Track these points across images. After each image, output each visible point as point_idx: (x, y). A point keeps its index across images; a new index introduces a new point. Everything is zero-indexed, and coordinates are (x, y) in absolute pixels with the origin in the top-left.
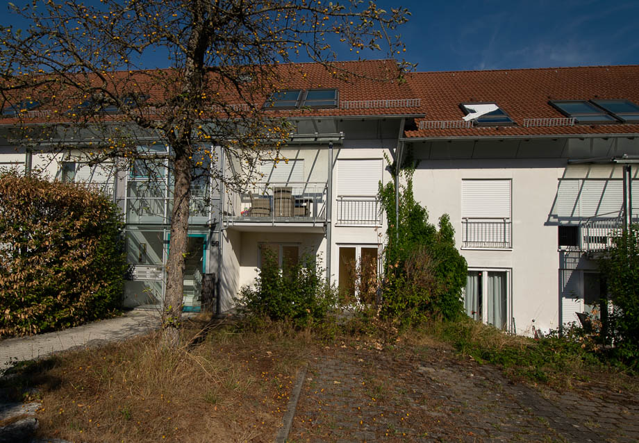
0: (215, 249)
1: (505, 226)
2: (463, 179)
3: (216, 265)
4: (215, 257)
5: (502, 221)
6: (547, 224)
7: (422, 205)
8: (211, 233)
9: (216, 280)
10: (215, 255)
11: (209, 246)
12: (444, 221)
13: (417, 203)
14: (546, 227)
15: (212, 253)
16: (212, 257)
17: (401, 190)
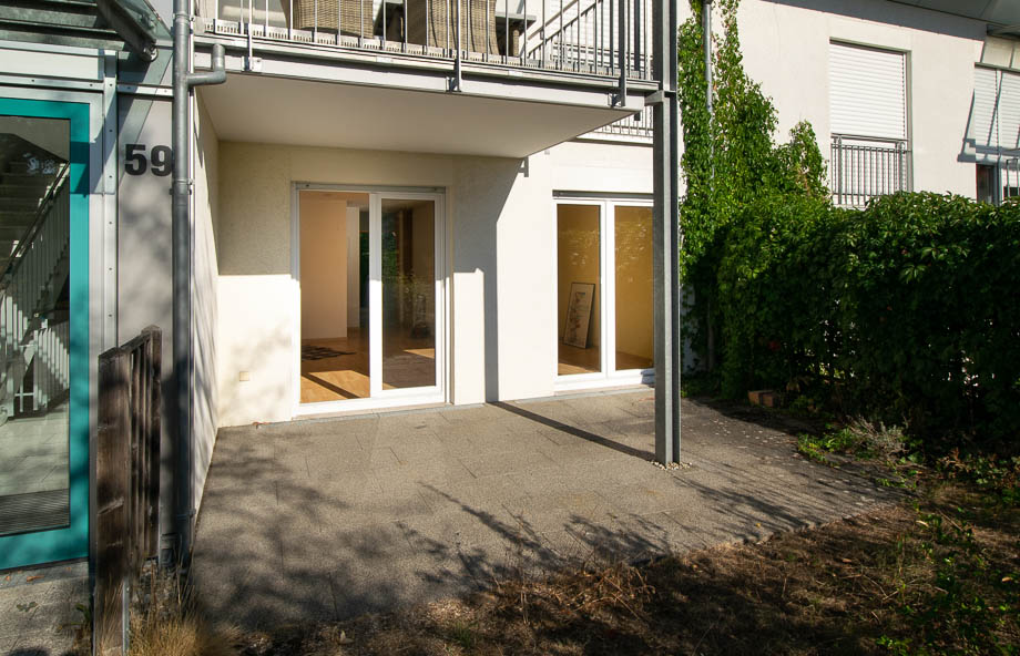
0: (147, 193)
1: (901, 158)
2: (833, 41)
3: (161, 285)
4: (146, 236)
5: (892, 146)
6: (963, 158)
7: (765, 92)
8: (123, 100)
9: (167, 364)
10: (147, 223)
11: (110, 168)
12: (804, 136)
13: (757, 86)
14: (960, 164)
15: (126, 216)
16: (131, 240)
17: (712, 48)
